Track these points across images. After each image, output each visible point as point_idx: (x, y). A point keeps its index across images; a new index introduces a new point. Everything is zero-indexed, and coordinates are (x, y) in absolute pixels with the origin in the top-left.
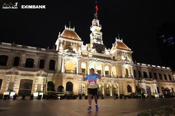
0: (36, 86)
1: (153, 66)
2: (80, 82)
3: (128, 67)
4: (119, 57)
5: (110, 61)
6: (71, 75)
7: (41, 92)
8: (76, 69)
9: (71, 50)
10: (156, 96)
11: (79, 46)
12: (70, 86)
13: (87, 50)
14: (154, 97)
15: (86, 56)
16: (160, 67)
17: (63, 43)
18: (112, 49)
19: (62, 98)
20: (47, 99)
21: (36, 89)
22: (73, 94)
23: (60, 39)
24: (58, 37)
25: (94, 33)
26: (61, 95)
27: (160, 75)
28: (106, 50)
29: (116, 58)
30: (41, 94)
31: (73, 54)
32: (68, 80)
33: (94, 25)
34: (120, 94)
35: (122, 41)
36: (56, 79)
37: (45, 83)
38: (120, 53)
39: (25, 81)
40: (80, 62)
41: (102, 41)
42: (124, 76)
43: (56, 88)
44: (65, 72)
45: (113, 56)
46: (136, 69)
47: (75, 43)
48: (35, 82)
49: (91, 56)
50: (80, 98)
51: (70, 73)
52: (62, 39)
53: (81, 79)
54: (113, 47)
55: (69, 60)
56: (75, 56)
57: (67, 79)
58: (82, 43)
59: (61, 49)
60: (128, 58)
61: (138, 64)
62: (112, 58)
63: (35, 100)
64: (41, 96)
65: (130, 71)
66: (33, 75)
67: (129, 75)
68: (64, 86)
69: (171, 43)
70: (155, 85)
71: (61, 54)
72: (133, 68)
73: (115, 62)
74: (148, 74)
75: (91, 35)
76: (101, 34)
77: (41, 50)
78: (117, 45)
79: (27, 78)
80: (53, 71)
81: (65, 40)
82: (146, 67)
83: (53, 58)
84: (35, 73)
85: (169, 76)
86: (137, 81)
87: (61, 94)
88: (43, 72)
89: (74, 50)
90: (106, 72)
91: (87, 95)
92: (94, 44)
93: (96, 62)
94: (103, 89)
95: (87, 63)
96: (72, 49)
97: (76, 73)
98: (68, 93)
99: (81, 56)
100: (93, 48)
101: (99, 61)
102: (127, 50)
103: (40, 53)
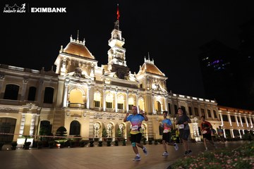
0: (22, 128)
1: (194, 98)
2: (92, 121)
3: (161, 99)
4: (148, 85)
5: (135, 90)
6: (79, 111)
7: (29, 137)
8: (85, 101)
9: (79, 74)
10: (197, 139)
11: (91, 68)
12: (76, 127)
13: (103, 74)
14: (194, 141)
15: (101, 83)
16: (202, 100)
17: (67, 63)
18: (139, 74)
19: (63, 145)
20: (39, 148)
21: (21, 132)
22: (80, 139)
23: (62, 57)
24: (59, 53)
25: (114, 49)
26: (62, 141)
27: (203, 111)
28: (130, 75)
29: (144, 87)
30: (30, 140)
31: (82, 80)
32: (74, 119)
33: (114, 38)
34: (149, 138)
35: (152, 63)
36: (55, 116)
37: (36, 124)
38: (149, 80)
39: (4, 121)
40: (92, 92)
41: (125, 62)
42: (154, 112)
43: (54, 130)
44: (69, 106)
45: (141, 83)
46: (171, 103)
47: (85, 64)
48: (21, 121)
49: (109, 83)
50: (92, 145)
51: (77, 108)
52: (65, 57)
53: (92, 117)
54: (140, 71)
55: (75, 88)
56: (85, 82)
57: (72, 116)
58: (96, 63)
59: (63, 71)
60: (161, 87)
61: (175, 95)
62: (139, 87)
63: (19, 150)
64: (30, 143)
65: (163, 105)
66: (17, 112)
67: (162, 110)
68: (67, 127)
69: (217, 68)
70: (196, 124)
71: (63, 79)
72: (167, 100)
73: (142, 92)
74: (187, 109)
75: (109, 53)
76: (124, 51)
77: (31, 72)
78: (145, 68)
79: (7, 115)
80: (51, 105)
81: (70, 58)
82: (185, 99)
83: (51, 84)
84: (21, 108)
85: (214, 112)
86: (172, 119)
87: (61, 139)
88: (34, 107)
89: (83, 73)
90: (129, 106)
91: (101, 140)
92: (114, 65)
93: (115, 92)
94: (125, 131)
95: (102, 93)
96: (80, 72)
97: (85, 107)
98: (72, 137)
99: (94, 83)
100: (112, 71)
101: (120, 90)
102: (159, 75)
103: (30, 77)
